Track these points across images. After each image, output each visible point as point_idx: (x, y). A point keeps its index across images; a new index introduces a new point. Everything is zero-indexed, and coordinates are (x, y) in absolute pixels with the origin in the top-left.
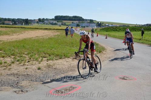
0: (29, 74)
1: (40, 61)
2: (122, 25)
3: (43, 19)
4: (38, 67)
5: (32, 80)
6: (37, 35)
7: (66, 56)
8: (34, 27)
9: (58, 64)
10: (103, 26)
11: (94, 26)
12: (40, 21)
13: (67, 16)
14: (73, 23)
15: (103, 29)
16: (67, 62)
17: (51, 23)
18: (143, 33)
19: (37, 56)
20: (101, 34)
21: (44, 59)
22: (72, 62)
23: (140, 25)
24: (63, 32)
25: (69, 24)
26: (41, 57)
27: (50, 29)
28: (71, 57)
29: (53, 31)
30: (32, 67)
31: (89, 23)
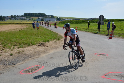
0: (3, 60)
1: (12, 49)
2: (75, 19)
3: (14, 16)
4: (10, 53)
5: (5, 64)
6: (9, 28)
7: (33, 44)
8: (7, 22)
9: (26, 50)
10: (61, 20)
11: (55, 20)
12: (12, 17)
13: (33, 13)
14: (38, 18)
15: (61, 23)
16: (34, 48)
17: (21, 18)
18: (89, 24)
19: (9, 45)
20: (60, 26)
21: (15, 47)
22: (38, 49)
23: (87, 19)
24: (31, 26)
25: (35, 19)
26: (13, 46)
27: (21, 24)
28: (36, 45)
29: (23, 25)
30: (6, 54)
31: (51, 18)
